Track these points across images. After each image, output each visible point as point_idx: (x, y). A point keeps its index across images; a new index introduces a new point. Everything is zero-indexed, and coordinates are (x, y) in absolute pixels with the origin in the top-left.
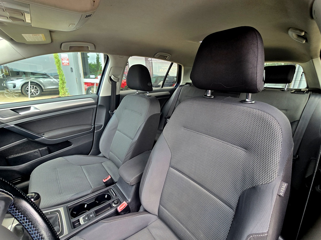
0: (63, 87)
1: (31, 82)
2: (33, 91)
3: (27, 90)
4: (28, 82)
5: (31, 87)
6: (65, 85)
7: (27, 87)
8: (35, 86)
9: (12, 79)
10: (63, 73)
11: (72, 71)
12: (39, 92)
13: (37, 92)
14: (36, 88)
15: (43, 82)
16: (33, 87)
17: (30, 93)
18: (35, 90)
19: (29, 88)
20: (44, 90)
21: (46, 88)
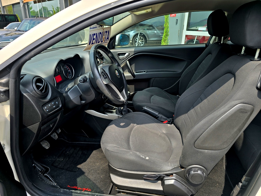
0: (165, 39)
1: (140, 33)
2: (139, 41)
3: (136, 41)
4: (138, 34)
5: (139, 38)
6: (168, 37)
7: (137, 38)
8: (142, 37)
9: (128, 31)
10: (169, 26)
11: (177, 23)
12: (143, 44)
13: (142, 43)
14: (142, 39)
15: (148, 34)
16: (141, 38)
17: (138, 43)
18: (141, 41)
19: (138, 39)
20: (147, 42)
21: (149, 40)
